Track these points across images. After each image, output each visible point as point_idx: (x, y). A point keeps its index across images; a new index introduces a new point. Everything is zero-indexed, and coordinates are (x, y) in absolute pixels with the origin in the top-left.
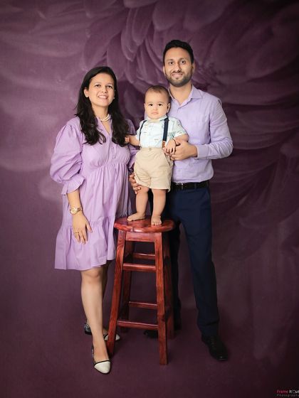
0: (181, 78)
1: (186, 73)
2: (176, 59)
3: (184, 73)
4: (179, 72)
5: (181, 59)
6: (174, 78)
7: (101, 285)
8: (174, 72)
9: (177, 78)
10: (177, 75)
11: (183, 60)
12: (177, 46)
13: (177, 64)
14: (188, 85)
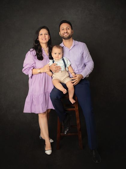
0: (68, 36)
1: (70, 33)
2: (65, 27)
3: (69, 33)
4: (67, 33)
5: (67, 27)
6: (64, 36)
7: (47, 118)
8: (64, 33)
9: (66, 36)
10: (66, 34)
11: (68, 28)
12: (65, 22)
13: (65, 30)
14: (71, 39)
